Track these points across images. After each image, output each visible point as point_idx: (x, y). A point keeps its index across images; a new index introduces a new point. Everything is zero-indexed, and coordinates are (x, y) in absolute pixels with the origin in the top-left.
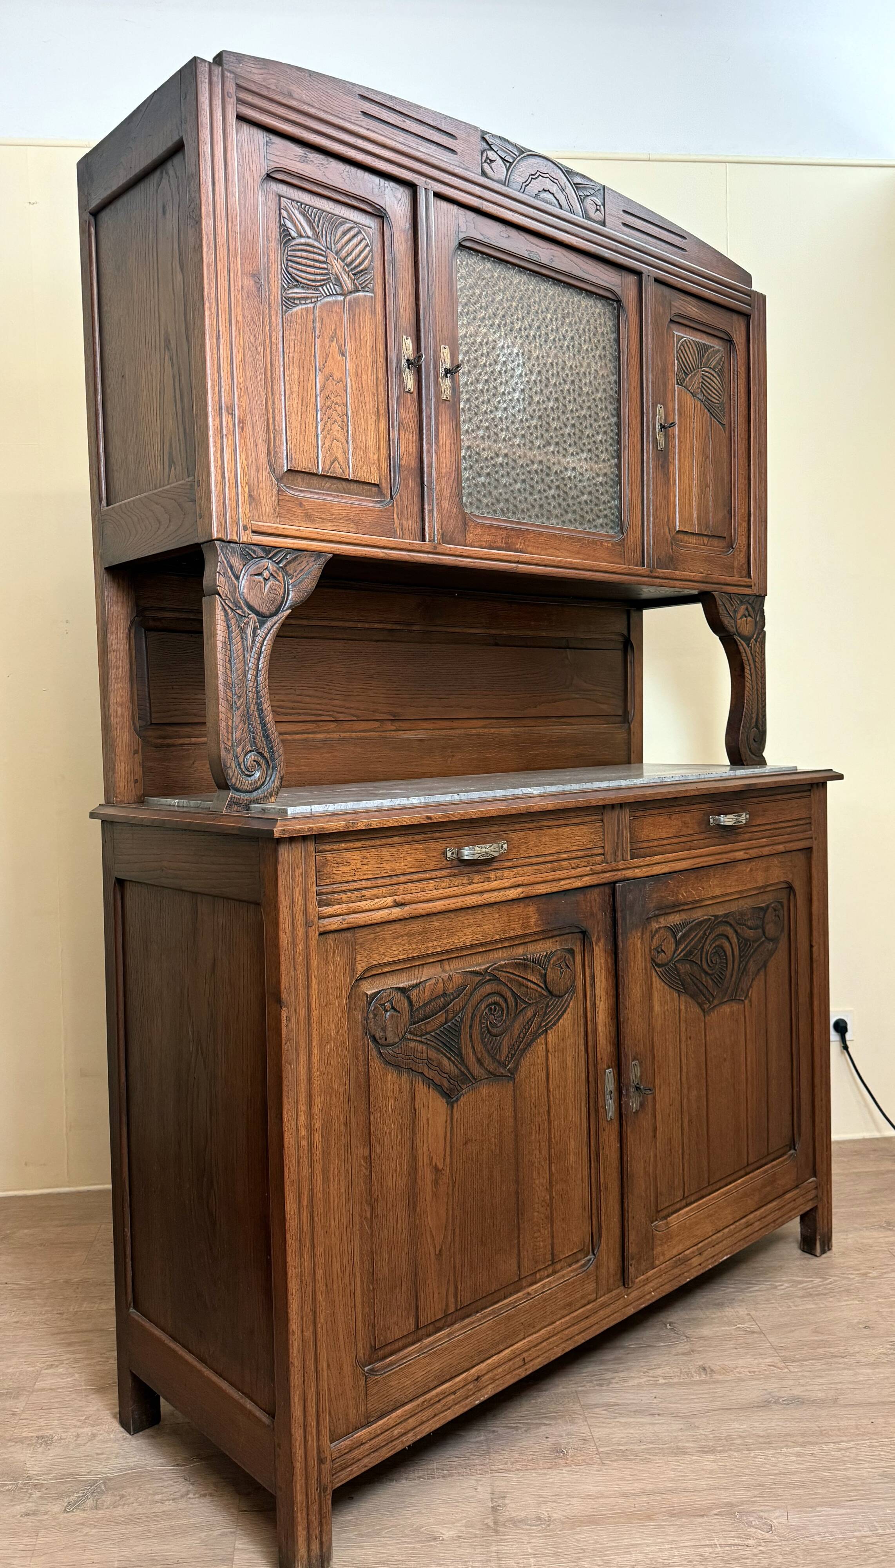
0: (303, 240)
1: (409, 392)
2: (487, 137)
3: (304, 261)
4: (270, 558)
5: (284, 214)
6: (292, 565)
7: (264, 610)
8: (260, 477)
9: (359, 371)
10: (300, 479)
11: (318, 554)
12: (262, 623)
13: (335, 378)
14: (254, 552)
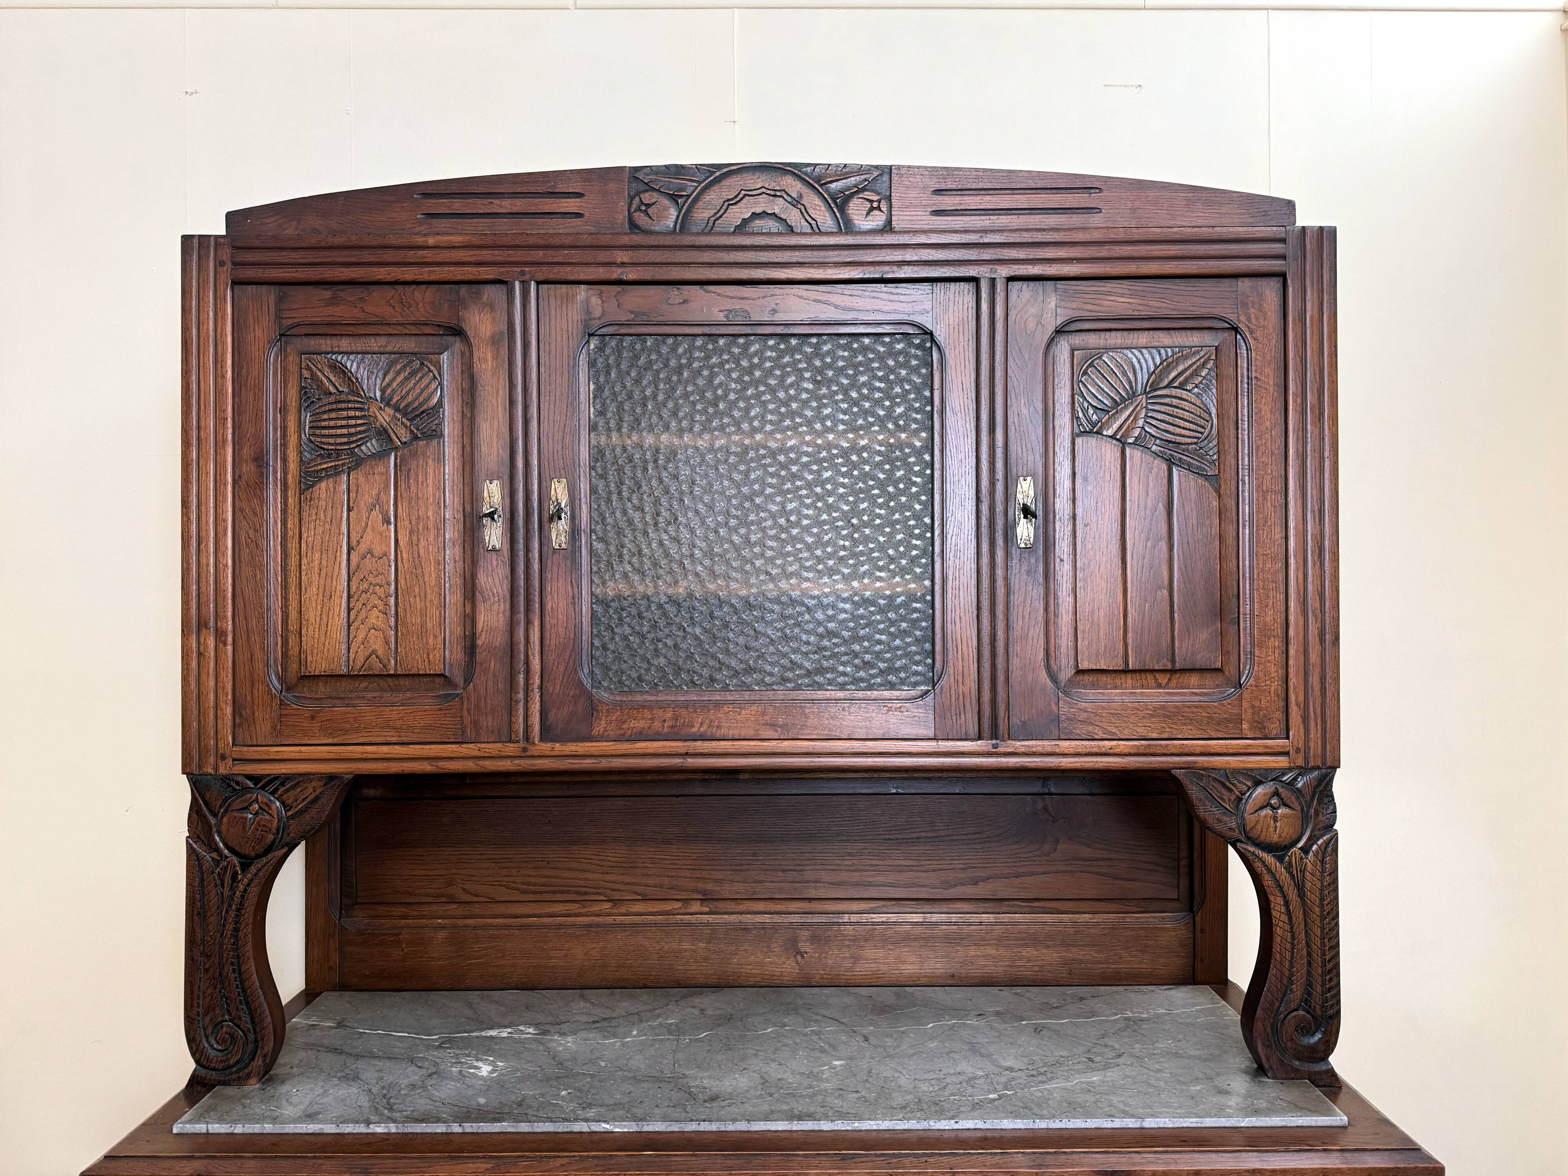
0: (332, 399)
1: (494, 550)
2: (640, 175)
3: (332, 423)
4: (263, 788)
5: (306, 374)
6: (291, 793)
7: (248, 851)
8: (255, 691)
9: (415, 538)
10: (321, 684)
11: (331, 778)
12: (245, 867)
13: (376, 553)
14: (238, 783)
